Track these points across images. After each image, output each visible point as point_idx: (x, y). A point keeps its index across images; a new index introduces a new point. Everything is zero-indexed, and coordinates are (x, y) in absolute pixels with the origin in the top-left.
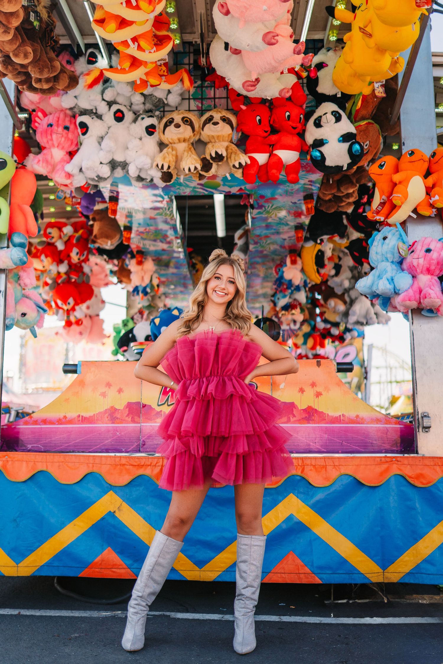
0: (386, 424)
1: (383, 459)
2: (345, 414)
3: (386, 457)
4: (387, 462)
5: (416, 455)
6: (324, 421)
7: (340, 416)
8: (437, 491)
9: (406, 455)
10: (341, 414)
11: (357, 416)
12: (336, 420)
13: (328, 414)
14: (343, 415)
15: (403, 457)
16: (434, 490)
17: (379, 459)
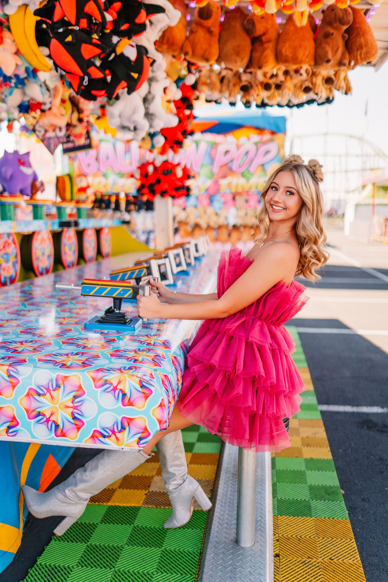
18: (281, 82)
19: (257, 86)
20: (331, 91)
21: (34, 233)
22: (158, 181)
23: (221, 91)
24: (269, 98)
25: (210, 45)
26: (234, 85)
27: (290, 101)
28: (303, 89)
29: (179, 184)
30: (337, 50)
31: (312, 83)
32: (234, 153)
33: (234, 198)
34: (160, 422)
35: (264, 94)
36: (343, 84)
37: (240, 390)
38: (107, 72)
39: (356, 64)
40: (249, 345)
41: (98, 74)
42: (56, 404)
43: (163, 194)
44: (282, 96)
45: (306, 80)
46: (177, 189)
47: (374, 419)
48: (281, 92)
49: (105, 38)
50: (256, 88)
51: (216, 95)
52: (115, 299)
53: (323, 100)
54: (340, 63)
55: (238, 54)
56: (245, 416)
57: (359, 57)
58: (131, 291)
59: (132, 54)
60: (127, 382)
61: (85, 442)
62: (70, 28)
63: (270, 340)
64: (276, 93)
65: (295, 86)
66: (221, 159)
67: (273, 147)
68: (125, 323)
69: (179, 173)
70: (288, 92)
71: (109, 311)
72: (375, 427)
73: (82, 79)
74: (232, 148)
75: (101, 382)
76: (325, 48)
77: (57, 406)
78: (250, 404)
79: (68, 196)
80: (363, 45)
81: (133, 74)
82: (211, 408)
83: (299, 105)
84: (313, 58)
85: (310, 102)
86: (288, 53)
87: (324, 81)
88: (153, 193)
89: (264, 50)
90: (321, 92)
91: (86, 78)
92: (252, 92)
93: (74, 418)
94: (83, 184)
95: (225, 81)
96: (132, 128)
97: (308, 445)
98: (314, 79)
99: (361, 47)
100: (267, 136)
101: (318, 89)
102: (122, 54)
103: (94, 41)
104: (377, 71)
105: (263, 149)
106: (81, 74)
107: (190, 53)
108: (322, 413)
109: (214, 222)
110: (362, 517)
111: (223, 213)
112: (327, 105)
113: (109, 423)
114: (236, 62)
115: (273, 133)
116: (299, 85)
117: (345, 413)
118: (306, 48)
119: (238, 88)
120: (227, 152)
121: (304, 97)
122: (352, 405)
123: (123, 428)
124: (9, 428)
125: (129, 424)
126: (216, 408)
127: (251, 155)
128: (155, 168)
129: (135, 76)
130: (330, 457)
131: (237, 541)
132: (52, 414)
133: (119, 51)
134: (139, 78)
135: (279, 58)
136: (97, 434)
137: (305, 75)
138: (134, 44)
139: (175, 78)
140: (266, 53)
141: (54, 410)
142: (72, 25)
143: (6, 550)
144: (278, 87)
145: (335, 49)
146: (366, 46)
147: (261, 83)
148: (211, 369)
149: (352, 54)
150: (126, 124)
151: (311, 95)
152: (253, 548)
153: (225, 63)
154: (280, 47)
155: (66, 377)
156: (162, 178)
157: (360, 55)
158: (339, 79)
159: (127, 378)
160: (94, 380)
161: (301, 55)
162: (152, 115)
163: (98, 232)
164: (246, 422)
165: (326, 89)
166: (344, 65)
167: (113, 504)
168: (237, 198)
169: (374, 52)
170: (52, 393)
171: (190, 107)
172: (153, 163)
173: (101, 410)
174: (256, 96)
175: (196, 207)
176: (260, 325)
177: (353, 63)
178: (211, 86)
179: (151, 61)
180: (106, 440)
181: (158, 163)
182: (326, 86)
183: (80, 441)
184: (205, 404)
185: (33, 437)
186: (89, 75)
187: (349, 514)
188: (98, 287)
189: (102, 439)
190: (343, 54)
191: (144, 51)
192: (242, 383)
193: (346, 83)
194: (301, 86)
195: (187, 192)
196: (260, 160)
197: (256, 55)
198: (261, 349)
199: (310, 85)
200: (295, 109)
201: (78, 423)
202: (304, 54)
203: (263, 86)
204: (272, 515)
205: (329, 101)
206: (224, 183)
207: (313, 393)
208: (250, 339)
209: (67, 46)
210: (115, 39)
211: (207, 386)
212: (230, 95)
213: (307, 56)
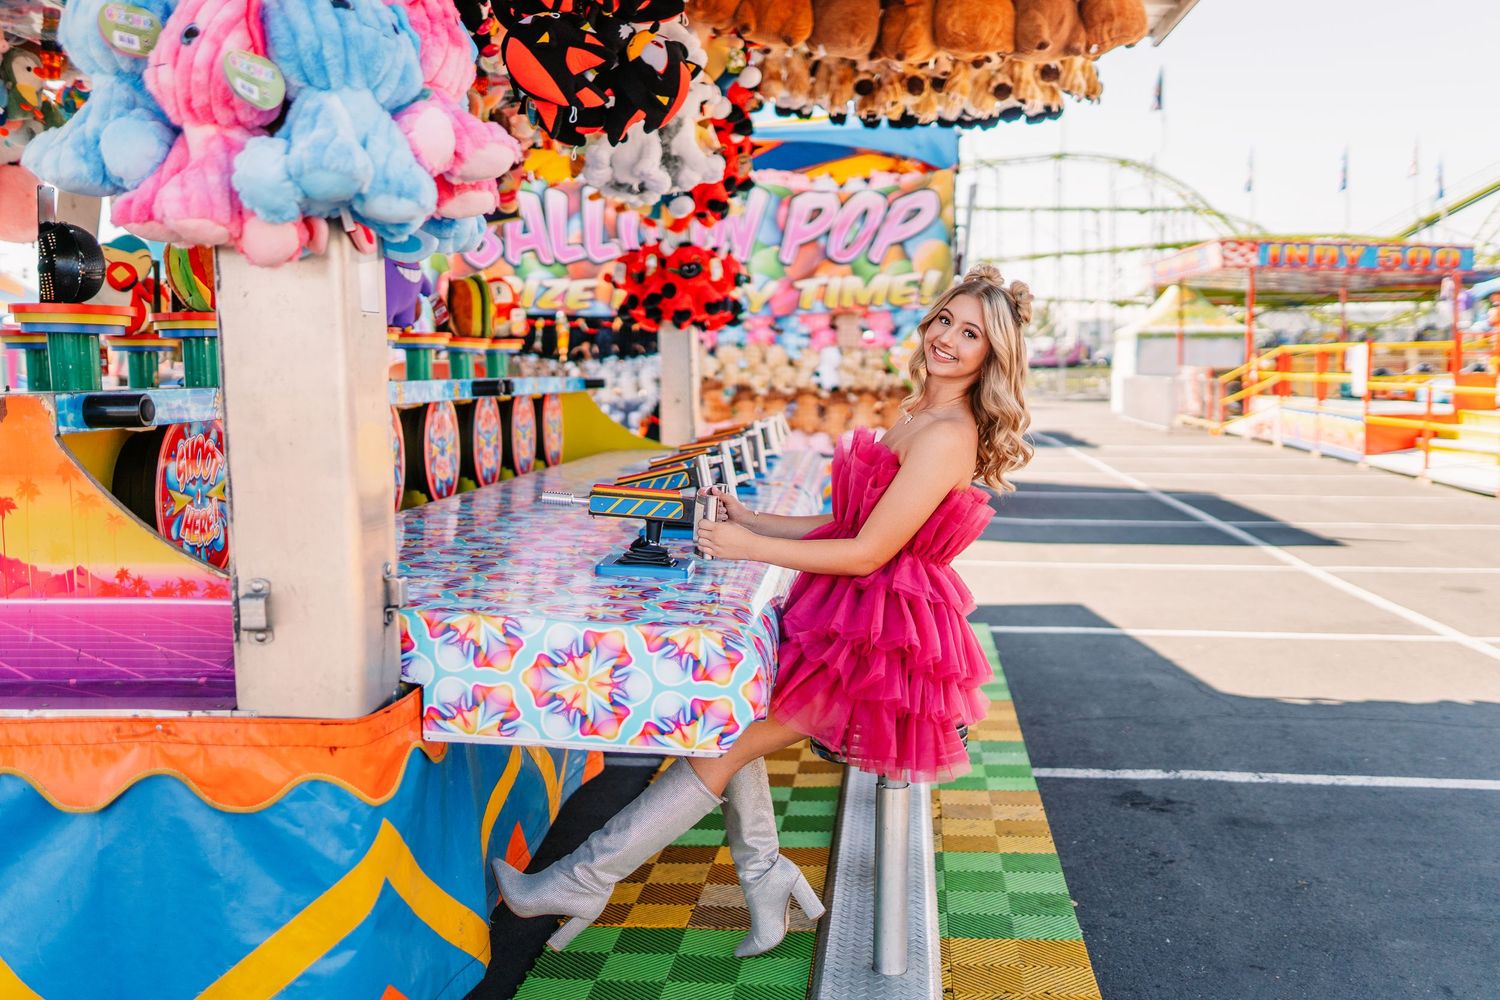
0: (211, 596)
1: (126, 729)
2: (85, 566)
3: (135, 720)
4: (137, 736)
5: (226, 713)
6: (22, 590)
7: (70, 573)
8: (288, 826)
9: (197, 713)
10: (72, 566)
11: (123, 574)
12: (64, 584)
13: (34, 569)
14: (81, 572)
15: (189, 720)
16: (279, 822)
17: (110, 727)
18: (945, 73)
19: (891, 83)
20: (1053, 91)
21: (426, 406)
22: (670, 290)
23: (812, 94)
24: (917, 107)
25: (793, 10)
26: (842, 81)
27: (964, 112)
28: (991, 90)
29: (717, 296)
30: (1061, 23)
31: (1012, 78)
32: (834, 216)
33: (833, 327)
34: (755, 706)
35: (908, 101)
36: (1080, 80)
37: (881, 670)
38: (608, 91)
39: (1101, 51)
40: (892, 597)
41: (596, 101)
42: (584, 679)
43: (680, 319)
44: (947, 104)
45: (999, 71)
46: (711, 307)
47: (1146, 790)
48: (943, 94)
49: (606, 29)
50: (889, 88)
51: (799, 101)
52: (650, 521)
53: (1039, 109)
54: (1069, 49)
55: (853, 29)
56: (890, 718)
57: (1106, 37)
58: (681, 507)
59: (658, 60)
60: (702, 641)
61: (632, 742)
62: (542, 15)
63: (929, 588)
64: (935, 96)
65: (975, 82)
66: (800, 228)
67: (926, 201)
68: (668, 565)
69: (717, 272)
70: (959, 96)
71: (637, 545)
72: (1148, 804)
73: (566, 111)
74: (829, 202)
75: (659, 641)
76: (1034, 19)
77: (585, 683)
78: (898, 695)
79: (476, 327)
80: (1115, 12)
81: (659, 97)
82: (827, 707)
83: (988, 123)
84: (1011, 37)
85: (1011, 114)
86: (957, 29)
87: (1038, 74)
88: (656, 316)
89: (909, 20)
90: (1033, 97)
91: (574, 110)
92: (881, 96)
93: (614, 703)
94: (506, 298)
95: (822, 72)
96: (636, 187)
97: (1008, 833)
98: (1017, 69)
99: (1110, 17)
100: (913, 177)
101: (1025, 90)
102: (639, 59)
103: (589, 39)
104: (1157, 45)
105: (903, 205)
106: (564, 102)
107: (753, 27)
108: (1039, 780)
109: (785, 381)
110: (1110, 938)
111: (808, 361)
112: (1047, 122)
113: (670, 711)
114: (849, 45)
115: (927, 168)
116: (983, 79)
117: (1088, 781)
118: (996, 18)
119: (849, 87)
120: (817, 212)
121: (996, 106)
122: (1104, 768)
123: (694, 718)
124: (504, 722)
125: (703, 711)
126: (837, 706)
127: (874, 219)
128: (663, 261)
129: (664, 100)
130: (1052, 849)
131: (875, 967)
132: (576, 697)
133: (632, 54)
134: (670, 104)
135: (939, 38)
136: (651, 730)
137: (996, 59)
138: (662, 41)
139: (718, 74)
140: (911, 27)
141: (581, 690)
142: (546, 10)
143: (475, 956)
144: (939, 84)
145: (1056, 20)
146: (1120, 14)
147: (902, 77)
148: (828, 639)
149: (1092, 31)
150: (623, 179)
151: (1011, 102)
152: (905, 976)
153: (826, 49)
154: (941, 16)
155: (600, 635)
156: (678, 282)
157: (1109, 32)
158: (1069, 70)
159: (702, 635)
160: (647, 638)
161: (985, 31)
162: (676, 159)
163: (539, 403)
164: (891, 728)
165: (1043, 89)
166: (1077, 53)
167: (632, 926)
168: (841, 322)
169: (1137, 27)
170: (577, 661)
171: (745, 127)
172: (655, 249)
173: (658, 688)
174: (888, 104)
175: (739, 345)
176: (910, 564)
177: (1094, 49)
178: (792, 84)
179: (692, 67)
180: (665, 739)
181: (668, 249)
182: (1042, 83)
183: (622, 741)
184: (819, 700)
185: (544, 736)
186: (579, 104)
187: (1085, 935)
188: (621, 499)
189: (659, 737)
190: (1074, 30)
191: (681, 53)
192: (885, 659)
193: (1087, 75)
194: (988, 84)
195: (733, 313)
196: (894, 232)
197: (892, 30)
198: (913, 604)
199: (1009, 82)
200: (978, 128)
201: (619, 711)
202: (992, 31)
203: (905, 82)
204: (937, 936)
205: (1049, 113)
206: (809, 287)
207: (1023, 746)
208: (895, 586)
209: (540, 53)
210: (625, 31)
211: (824, 666)
212: (832, 102)
213: (999, 35)
